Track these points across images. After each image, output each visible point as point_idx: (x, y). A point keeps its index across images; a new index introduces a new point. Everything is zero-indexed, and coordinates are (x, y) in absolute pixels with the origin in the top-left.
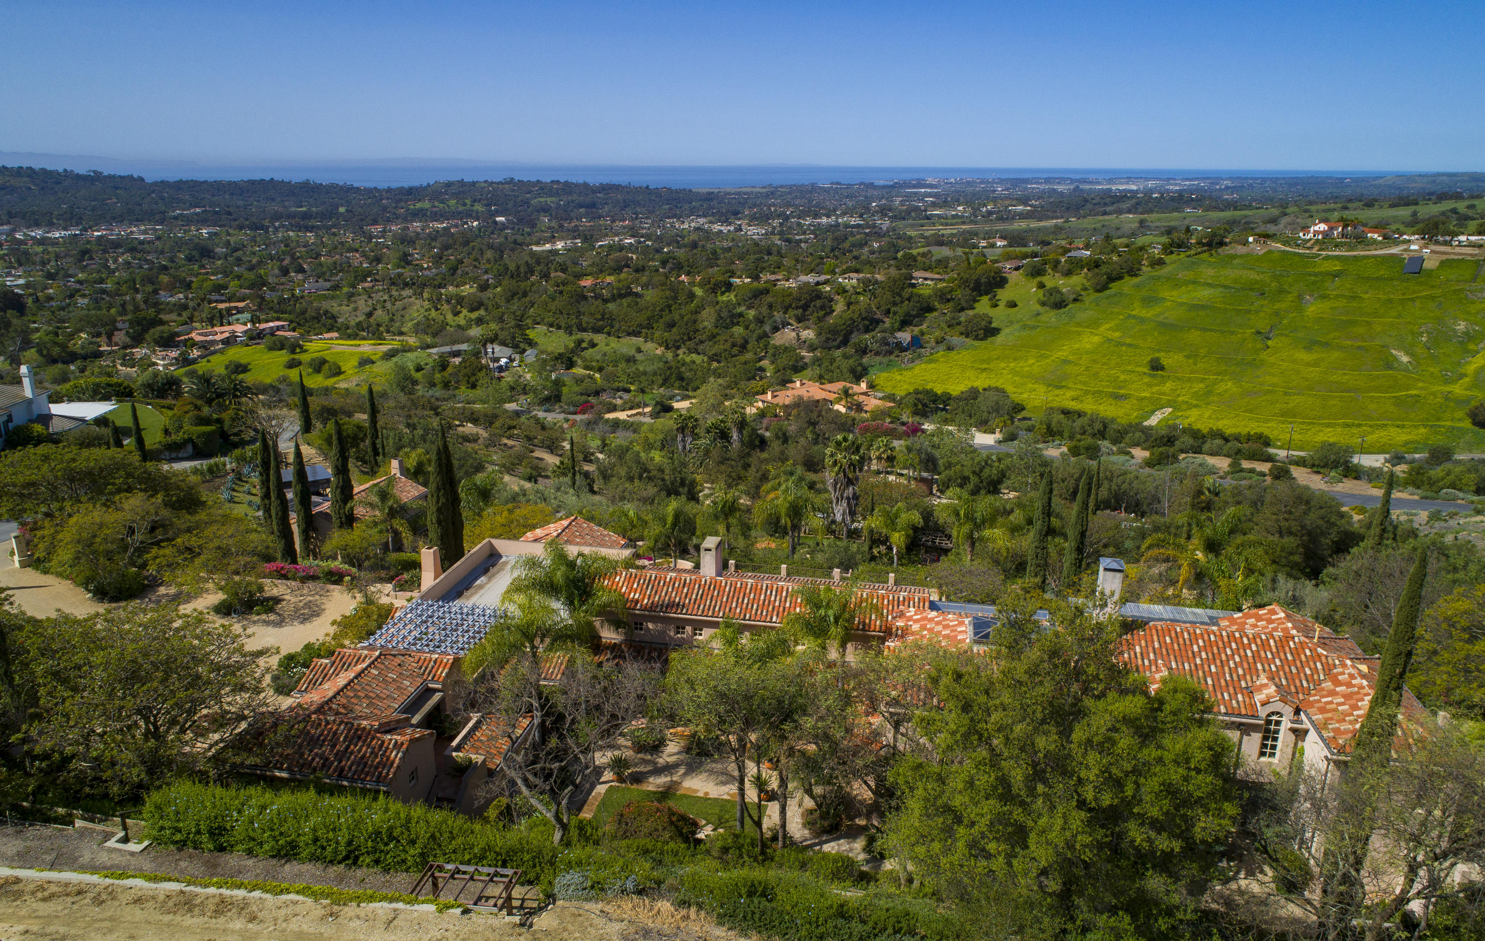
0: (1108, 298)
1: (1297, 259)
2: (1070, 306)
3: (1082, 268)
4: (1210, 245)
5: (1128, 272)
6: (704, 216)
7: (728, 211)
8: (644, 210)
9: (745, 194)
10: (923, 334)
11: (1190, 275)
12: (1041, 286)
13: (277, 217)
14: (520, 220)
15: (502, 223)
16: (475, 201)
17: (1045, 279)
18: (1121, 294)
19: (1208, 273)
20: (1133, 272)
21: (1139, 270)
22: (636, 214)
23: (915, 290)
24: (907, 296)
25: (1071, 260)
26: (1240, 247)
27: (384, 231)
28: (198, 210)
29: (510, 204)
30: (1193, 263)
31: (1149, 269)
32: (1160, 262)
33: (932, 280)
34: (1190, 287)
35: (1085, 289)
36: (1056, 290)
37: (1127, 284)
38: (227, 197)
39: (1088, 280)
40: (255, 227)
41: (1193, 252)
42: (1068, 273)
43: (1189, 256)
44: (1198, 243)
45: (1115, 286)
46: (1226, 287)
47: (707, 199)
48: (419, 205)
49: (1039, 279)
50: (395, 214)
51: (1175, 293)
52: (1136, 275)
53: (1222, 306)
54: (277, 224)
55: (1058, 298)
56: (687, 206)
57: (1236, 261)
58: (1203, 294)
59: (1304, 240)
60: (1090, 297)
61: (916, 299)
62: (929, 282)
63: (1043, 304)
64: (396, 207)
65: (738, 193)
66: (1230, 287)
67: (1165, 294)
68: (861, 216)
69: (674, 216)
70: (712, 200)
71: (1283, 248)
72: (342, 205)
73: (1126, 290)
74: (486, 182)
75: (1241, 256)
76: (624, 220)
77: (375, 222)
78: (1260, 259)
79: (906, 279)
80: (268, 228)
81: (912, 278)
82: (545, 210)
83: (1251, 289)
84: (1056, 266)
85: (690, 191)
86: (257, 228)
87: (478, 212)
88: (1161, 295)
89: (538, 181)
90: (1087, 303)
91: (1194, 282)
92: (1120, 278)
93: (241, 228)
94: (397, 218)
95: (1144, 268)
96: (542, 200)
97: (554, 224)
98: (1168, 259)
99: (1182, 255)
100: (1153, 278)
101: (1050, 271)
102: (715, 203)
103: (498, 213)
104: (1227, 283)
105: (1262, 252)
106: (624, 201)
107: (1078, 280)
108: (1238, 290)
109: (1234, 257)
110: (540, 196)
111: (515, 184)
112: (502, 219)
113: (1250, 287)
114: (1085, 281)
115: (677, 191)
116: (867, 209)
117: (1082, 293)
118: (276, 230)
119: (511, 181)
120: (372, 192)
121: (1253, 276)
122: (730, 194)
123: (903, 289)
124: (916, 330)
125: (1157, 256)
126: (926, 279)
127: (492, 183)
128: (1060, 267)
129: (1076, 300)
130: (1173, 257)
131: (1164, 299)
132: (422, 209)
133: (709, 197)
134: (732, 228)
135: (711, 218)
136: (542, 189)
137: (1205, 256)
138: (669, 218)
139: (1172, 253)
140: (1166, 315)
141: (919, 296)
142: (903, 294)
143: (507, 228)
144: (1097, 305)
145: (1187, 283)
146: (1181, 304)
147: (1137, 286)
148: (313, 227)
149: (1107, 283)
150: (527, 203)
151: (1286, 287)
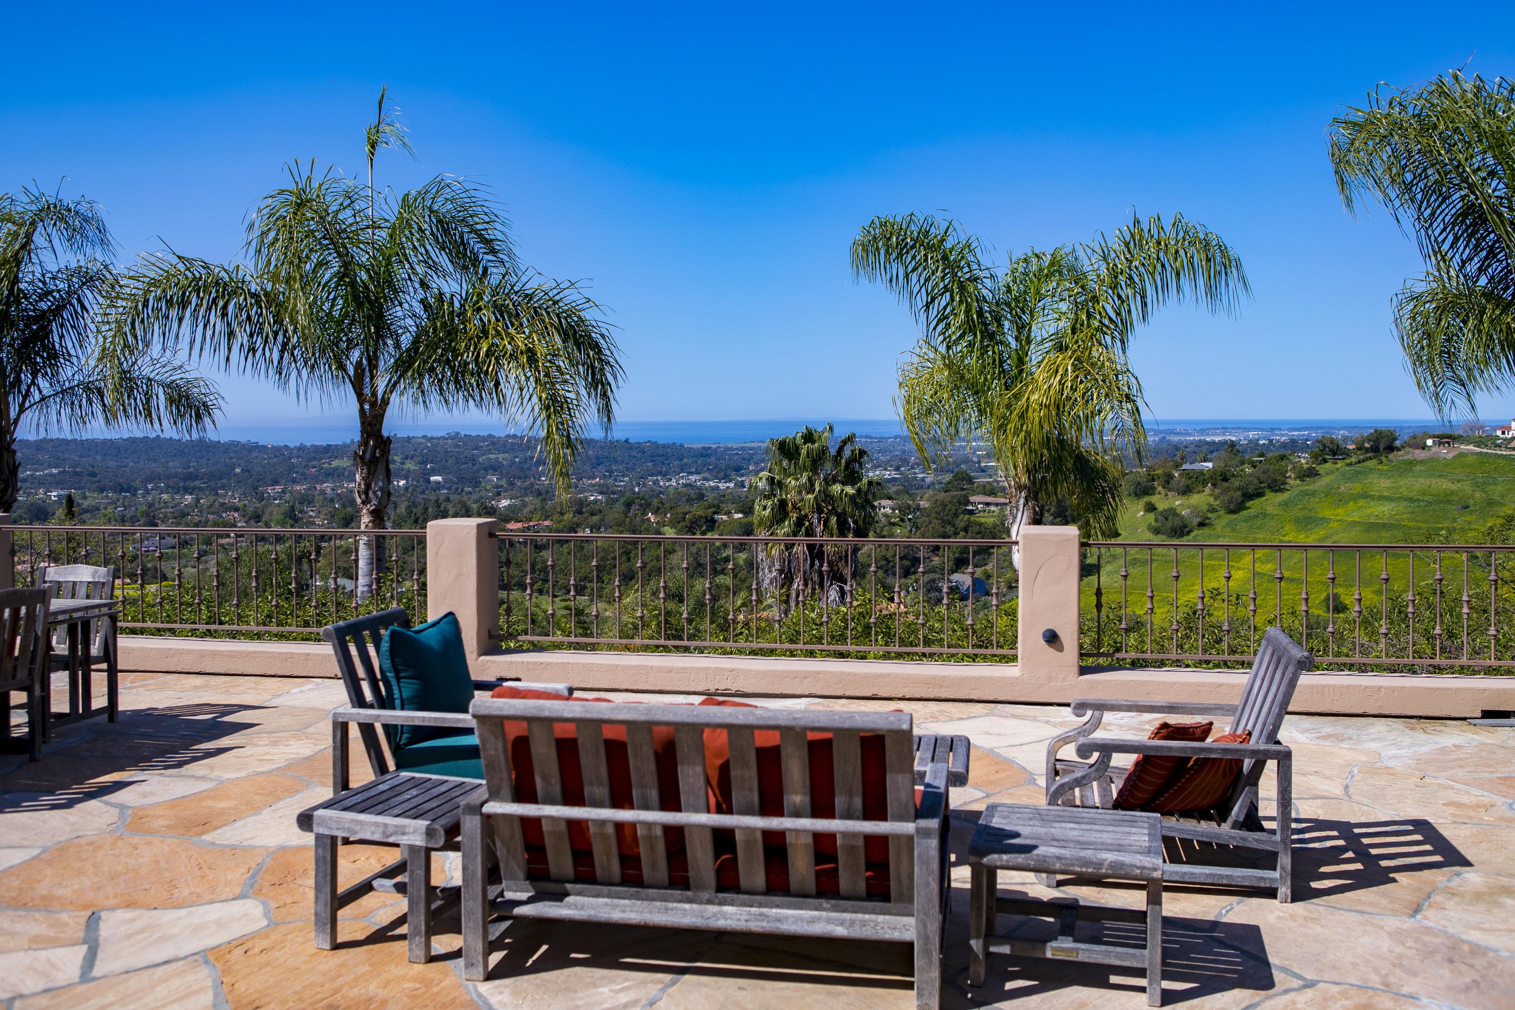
0: (1247, 520)
1: (1502, 462)
2: (1195, 533)
3: (1204, 483)
4: (1375, 450)
5: (1269, 487)
6: (698, 473)
7: (728, 467)
8: (621, 467)
9: (751, 449)
10: (989, 576)
11: (1357, 487)
12: (1151, 508)
13: (153, 477)
14: (461, 479)
15: (438, 483)
16: (407, 458)
17: (1154, 499)
18: (1265, 515)
19: (1381, 484)
20: (1277, 486)
21: (1284, 483)
22: (611, 472)
23: (972, 518)
24: (962, 525)
25: (1187, 474)
26: (1417, 451)
27: (284, 492)
28: (54, 471)
29: (451, 461)
30: (1358, 473)
31: (1298, 482)
32: (1311, 473)
33: (997, 505)
34: (1361, 503)
35: (1213, 510)
36: (1172, 512)
37: (1271, 502)
38: (99, 458)
39: (1216, 498)
40: (120, 489)
41: (1353, 460)
42: (1186, 491)
43: (1350, 464)
44: (1359, 449)
45: (1255, 505)
46: (1411, 500)
47: (702, 455)
48: (335, 463)
49: (1147, 499)
50: (304, 474)
51: (1340, 511)
52: (1280, 490)
53: (1412, 524)
54: (150, 486)
55: (1177, 523)
56: (676, 463)
57: (1418, 468)
58: (1383, 510)
59: (1505, 439)
60: (1222, 521)
61: (977, 529)
62: (993, 508)
63: (1157, 531)
64: (305, 467)
65: (743, 449)
66: (1418, 500)
67: (1328, 513)
68: (897, 469)
69: (660, 473)
70: (709, 456)
71: (1478, 450)
72: (239, 466)
73: (1270, 509)
74: (424, 437)
75: (1422, 462)
76: (595, 478)
77: (276, 482)
78: (1448, 464)
79: (960, 503)
80: (136, 490)
81: (968, 502)
82: (495, 468)
83: (1449, 502)
84: (1168, 482)
85: (682, 445)
86: (122, 490)
87: (409, 471)
88: (1321, 515)
89: (490, 436)
90: (1219, 529)
91: (1365, 496)
92: (1260, 495)
93: (102, 490)
94: (306, 479)
95: (1291, 482)
96: (493, 456)
97: (503, 482)
98: (1322, 469)
99: (1340, 464)
100: (1306, 493)
101: (1160, 489)
102: (713, 459)
103: (434, 472)
104: (1412, 495)
105: (1450, 456)
106: (598, 458)
107: (1202, 499)
108: (1431, 503)
109: (1412, 463)
110: (489, 451)
111: (461, 439)
112: (439, 478)
113: (1445, 499)
114: (1211, 500)
115: (664, 446)
116: (905, 462)
117: (1210, 515)
118: (147, 492)
119: (456, 436)
120: (278, 451)
121: (1446, 485)
122: (731, 449)
123: (956, 515)
124: (979, 572)
125: (1305, 466)
126: (988, 504)
127: (432, 438)
128: (1173, 483)
129: (1202, 525)
130: (1328, 466)
131: (1325, 520)
132: (336, 469)
133: (705, 453)
134: (732, 485)
135: (707, 475)
136: (494, 443)
137: (1372, 463)
138: (652, 475)
139: (1325, 461)
140: (1335, 538)
141: (980, 524)
142: (957, 522)
143: (443, 488)
144: (1233, 530)
145: (1355, 498)
146: (1354, 524)
147: (1285, 504)
148: (194, 488)
149: (1243, 502)
150: (473, 459)
151: (1496, 497)
